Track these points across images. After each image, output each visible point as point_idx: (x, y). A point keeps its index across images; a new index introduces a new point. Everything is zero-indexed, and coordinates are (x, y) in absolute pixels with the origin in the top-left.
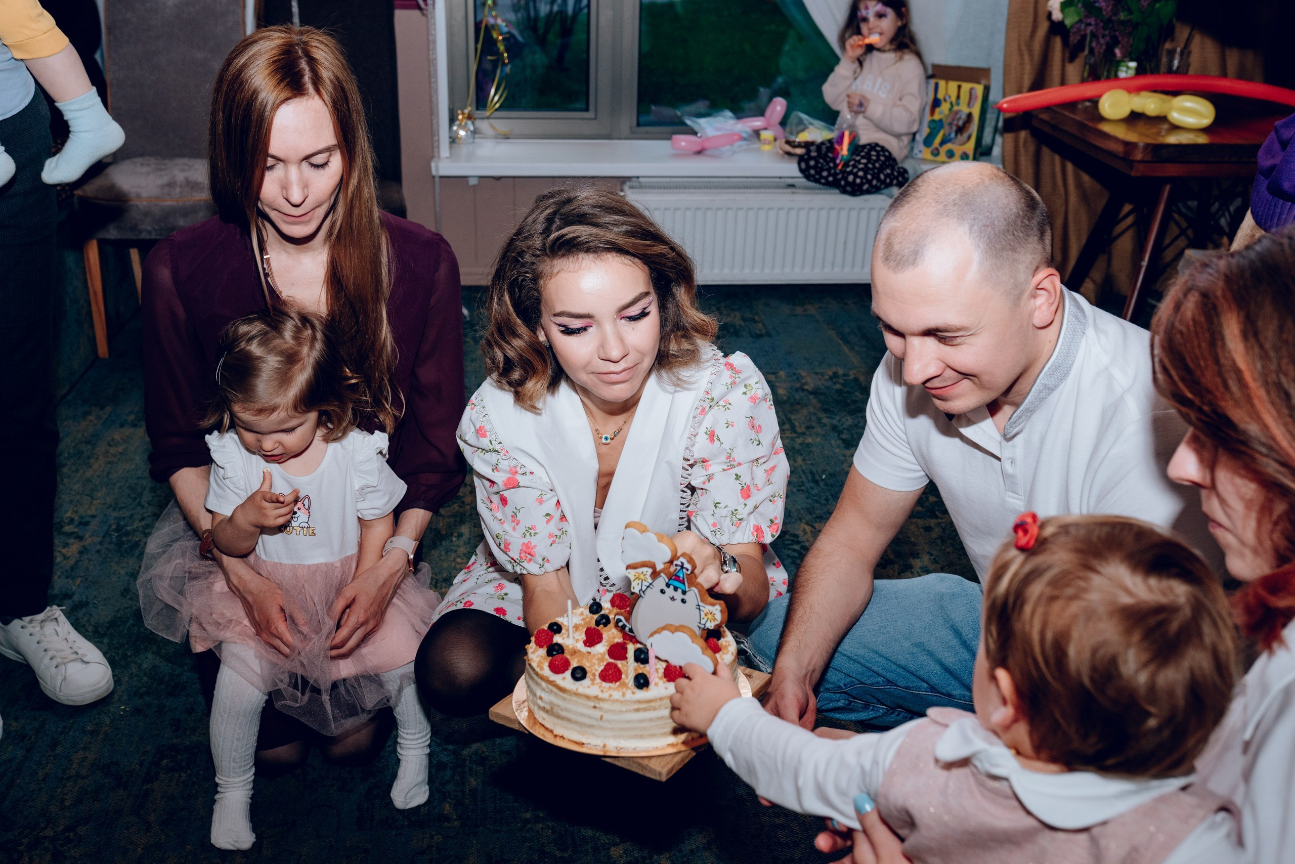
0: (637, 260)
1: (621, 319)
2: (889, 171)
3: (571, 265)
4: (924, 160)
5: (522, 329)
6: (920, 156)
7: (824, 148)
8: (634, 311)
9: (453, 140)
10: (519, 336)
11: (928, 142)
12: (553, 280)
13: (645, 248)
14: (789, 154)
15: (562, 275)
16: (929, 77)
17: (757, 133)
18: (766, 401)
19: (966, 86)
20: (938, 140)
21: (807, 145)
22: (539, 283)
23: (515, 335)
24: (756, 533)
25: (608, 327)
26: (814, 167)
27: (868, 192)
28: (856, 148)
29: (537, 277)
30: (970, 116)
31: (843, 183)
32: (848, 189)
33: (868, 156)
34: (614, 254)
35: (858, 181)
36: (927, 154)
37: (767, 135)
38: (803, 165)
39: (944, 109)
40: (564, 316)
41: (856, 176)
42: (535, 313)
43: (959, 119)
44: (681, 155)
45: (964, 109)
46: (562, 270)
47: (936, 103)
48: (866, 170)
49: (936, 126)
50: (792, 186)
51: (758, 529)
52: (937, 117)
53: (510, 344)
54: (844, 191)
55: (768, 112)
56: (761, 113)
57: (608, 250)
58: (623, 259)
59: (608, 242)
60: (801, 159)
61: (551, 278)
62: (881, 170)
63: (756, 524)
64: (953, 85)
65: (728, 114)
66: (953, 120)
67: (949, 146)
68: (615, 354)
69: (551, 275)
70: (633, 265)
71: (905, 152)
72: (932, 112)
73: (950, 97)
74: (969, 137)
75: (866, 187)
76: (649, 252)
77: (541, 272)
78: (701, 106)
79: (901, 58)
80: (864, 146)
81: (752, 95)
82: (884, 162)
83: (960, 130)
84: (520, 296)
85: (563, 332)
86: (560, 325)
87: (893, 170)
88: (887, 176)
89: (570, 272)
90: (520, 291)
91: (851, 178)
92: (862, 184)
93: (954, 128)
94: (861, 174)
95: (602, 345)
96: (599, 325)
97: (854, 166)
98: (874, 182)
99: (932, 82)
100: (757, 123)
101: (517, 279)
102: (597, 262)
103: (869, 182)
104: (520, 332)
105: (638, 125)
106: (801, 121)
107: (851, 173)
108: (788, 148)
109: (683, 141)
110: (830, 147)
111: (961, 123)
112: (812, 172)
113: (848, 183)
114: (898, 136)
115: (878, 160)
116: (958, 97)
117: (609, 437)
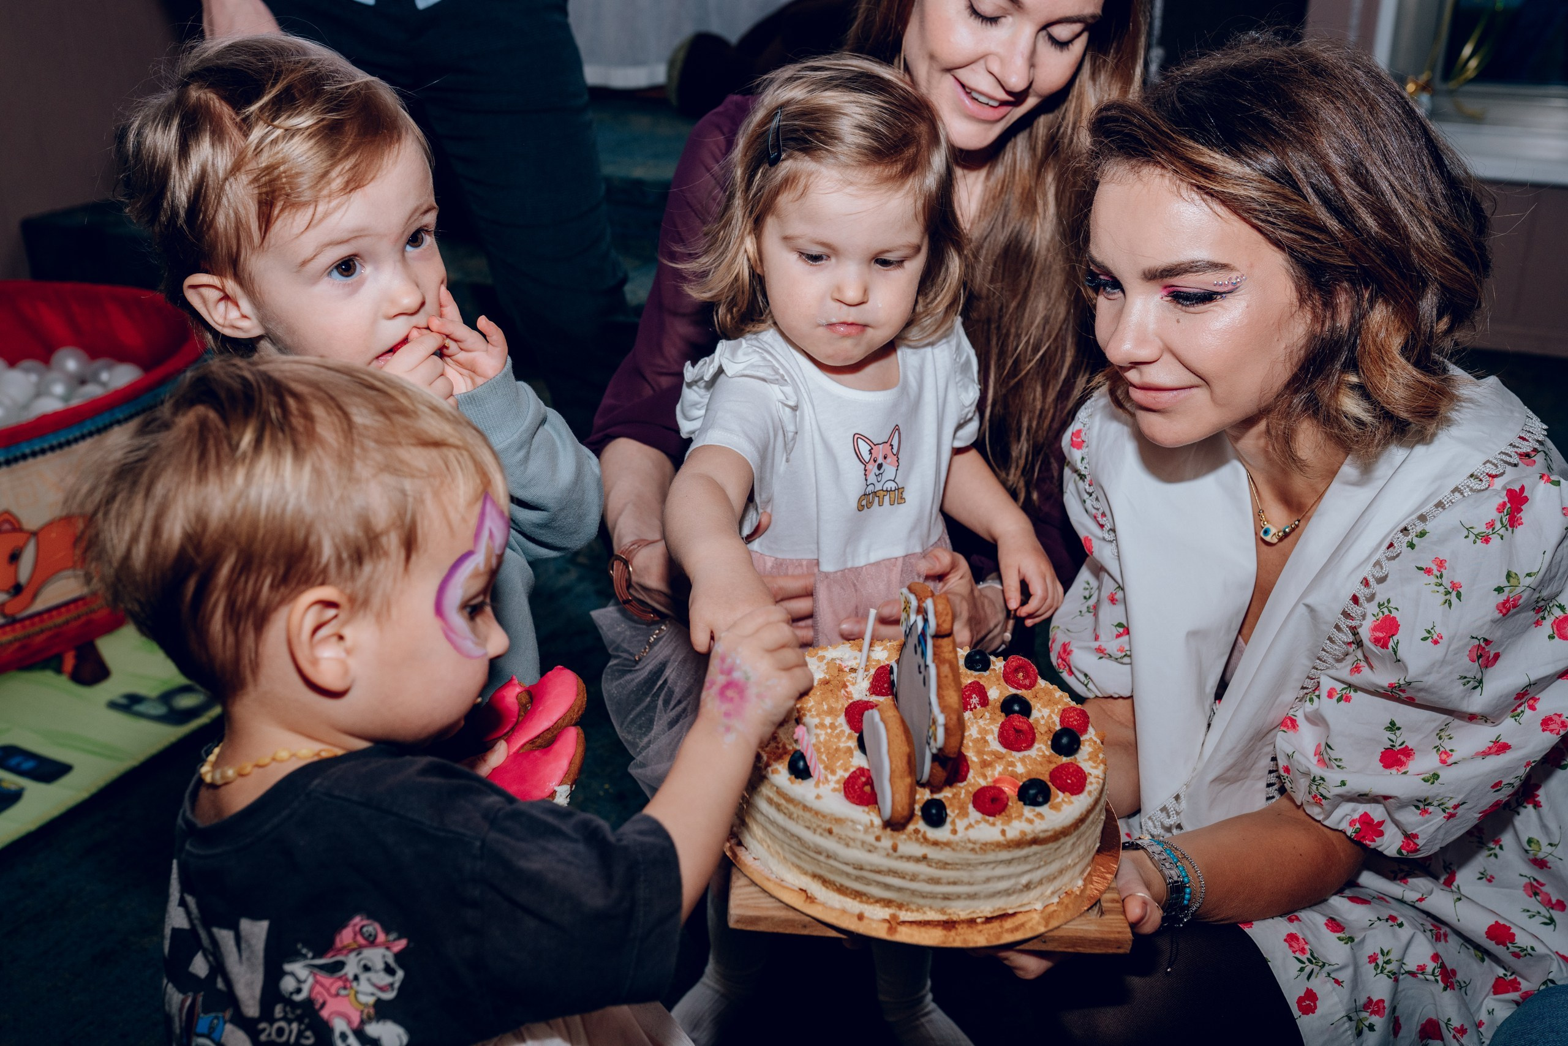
117: (1273, 530)
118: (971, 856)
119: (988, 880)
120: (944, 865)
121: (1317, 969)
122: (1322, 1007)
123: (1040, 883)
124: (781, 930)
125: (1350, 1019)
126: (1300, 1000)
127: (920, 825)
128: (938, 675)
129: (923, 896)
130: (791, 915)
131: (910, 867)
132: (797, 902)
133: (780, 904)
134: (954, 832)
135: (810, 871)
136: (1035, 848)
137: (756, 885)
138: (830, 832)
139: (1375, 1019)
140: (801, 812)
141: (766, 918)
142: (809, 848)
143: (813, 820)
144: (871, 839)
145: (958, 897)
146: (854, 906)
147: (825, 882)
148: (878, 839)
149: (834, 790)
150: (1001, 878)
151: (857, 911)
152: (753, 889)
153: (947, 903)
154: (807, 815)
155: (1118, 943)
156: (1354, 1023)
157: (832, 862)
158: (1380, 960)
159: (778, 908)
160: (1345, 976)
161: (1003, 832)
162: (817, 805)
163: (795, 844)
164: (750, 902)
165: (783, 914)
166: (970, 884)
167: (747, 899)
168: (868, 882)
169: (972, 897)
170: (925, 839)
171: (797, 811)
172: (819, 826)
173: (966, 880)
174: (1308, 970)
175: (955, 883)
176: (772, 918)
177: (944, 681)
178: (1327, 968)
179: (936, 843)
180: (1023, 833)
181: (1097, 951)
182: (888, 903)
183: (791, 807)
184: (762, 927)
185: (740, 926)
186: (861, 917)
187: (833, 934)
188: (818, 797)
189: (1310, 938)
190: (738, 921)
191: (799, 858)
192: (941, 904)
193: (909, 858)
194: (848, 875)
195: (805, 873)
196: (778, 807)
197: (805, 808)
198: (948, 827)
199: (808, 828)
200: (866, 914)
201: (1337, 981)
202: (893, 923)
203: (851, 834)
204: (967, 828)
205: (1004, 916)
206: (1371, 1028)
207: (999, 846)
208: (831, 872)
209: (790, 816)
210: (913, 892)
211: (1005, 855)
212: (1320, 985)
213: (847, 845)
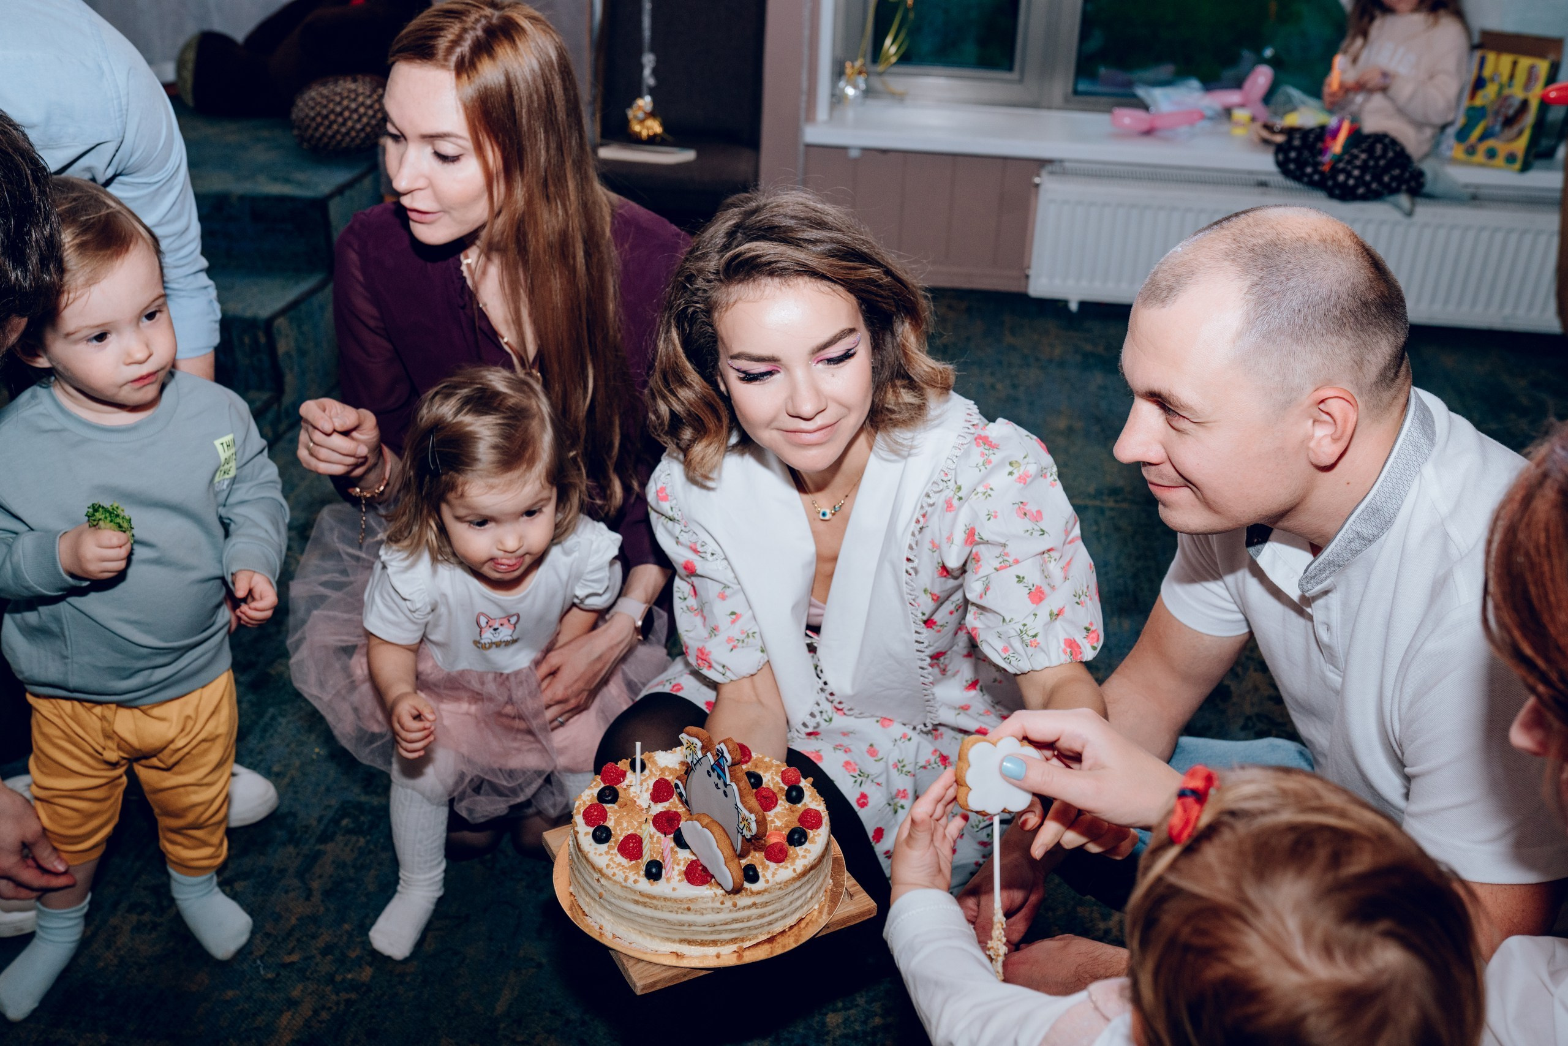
0: (838, 287)
1: (818, 362)
2: (1396, 172)
3: (751, 293)
4: (1453, 161)
5: (693, 376)
6: (1448, 154)
7: (1312, 137)
8: (835, 351)
9: (837, 99)
10: (689, 386)
11: (1462, 135)
12: (729, 313)
13: (848, 271)
14: (1266, 142)
15: (739, 305)
16: (1474, 47)
17: (1228, 112)
18: (1045, 477)
19: (1525, 62)
20: (1477, 133)
21: (1290, 132)
22: (713, 317)
23: (683, 382)
24: (1068, 650)
25: (800, 373)
26: (1296, 161)
27: (1364, 198)
28: (1357, 137)
29: (710, 308)
30: (1525, 104)
31: (1330, 183)
32: (1337, 192)
33: (1370, 151)
34: (806, 278)
35: (1351, 182)
36: (1458, 152)
37: (1241, 115)
38: (1281, 157)
39: (1490, 91)
40: (742, 358)
41: (1349, 175)
42: (712, 355)
43: (1510, 106)
44: (1124, 135)
45: (1517, 93)
46: (740, 299)
47: (1479, 83)
48: (1364, 168)
49: (1475, 115)
50: (1263, 184)
51: (1072, 644)
52: (1479, 102)
53: (676, 396)
54: (1332, 195)
55: (1248, 85)
56: (1238, 84)
57: (799, 273)
58: (819, 285)
59: (799, 264)
60: (1279, 149)
61: (726, 310)
62: (1387, 169)
63: (1067, 637)
64: (1506, 60)
65: (1195, 84)
66: (1501, 107)
67: (1491, 143)
68: (807, 409)
69: (728, 306)
70: (832, 293)
71: (1425, 148)
72: (1473, 95)
73: (1500, 75)
74: (1520, 133)
75: (1361, 191)
76: (853, 277)
77: (716, 302)
78: (1166, 70)
79: (1436, 23)
80: (1368, 136)
81: (1229, 59)
82: (1392, 160)
83: (1509, 122)
84: (690, 333)
85: (742, 379)
86: (738, 370)
87: (1403, 172)
88: (1393, 178)
89: (749, 301)
90: (691, 326)
91: (1341, 178)
92: (1356, 187)
93: (1501, 119)
94: (1356, 173)
95: (792, 398)
96: (788, 370)
97: (1349, 162)
98: (1374, 186)
99: (1478, 54)
100: (1232, 97)
101: (686, 309)
102: (783, 288)
103: (1367, 185)
104: (689, 380)
105: (1076, 92)
106: (1289, 99)
107: (1343, 171)
108: (1265, 134)
109: (1128, 117)
110: (1322, 134)
111: (1511, 112)
112: (1292, 166)
113: (1337, 185)
114: (1419, 125)
115: (1384, 155)
116: (1512, 77)
117: (828, 511)
118: (780, 893)
119: (791, 903)
120: (765, 904)
121: (864, 779)
122: (872, 801)
123: (817, 892)
124: (670, 984)
125: (890, 805)
126: (858, 801)
127: (747, 885)
128: (739, 789)
129: (756, 928)
130: (675, 972)
131: (746, 913)
132: (673, 962)
133: (664, 968)
134: (767, 881)
135: (677, 939)
136: (812, 872)
137: (642, 961)
138: (689, 909)
139: (903, 802)
140: (663, 903)
141: (660, 980)
142: (674, 924)
143: (674, 905)
144: (718, 905)
145: (777, 920)
146: (712, 951)
147: (690, 942)
148: (722, 903)
149: (680, 881)
150: (797, 899)
151: (715, 953)
152: (641, 964)
153: (770, 927)
154: (669, 904)
155: (870, 911)
156: (892, 807)
157: (693, 928)
158: (900, 766)
159: (665, 970)
160: (882, 779)
161: (794, 870)
162: (674, 895)
163: (663, 925)
164: (645, 974)
165: (670, 973)
166: (782, 910)
167: (642, 972)
168: (720, 932)
169: (784, 917)
170: (752, 893)
171: (659, 903)
172: (679, 908)
173: (779, 908)
174: (859, 782)
175: (773, 913)
176: (664, 979)
177: (745, 792)
178: (870, 777)
179: (759, 893)
180: (805, 866)
181: (859, 921)
182: (733, 941)
183: (655, 902)
184: (659, 987)
185: (645, 992)
186: (718, 956)
187: (704, 973)
188: (674, 889)
189: (858, 761)
190: (643, 989)
191: (667, 933)
192: (767, 929)
193: (744, 908)
194: (705, 933)
195: (674, 941)
196: (645, 905)
197: (665, 899)
198: (762, 880)
199: (671, 911)
200: (722, 953)
201: (878, 784)
202: (739, 953)
203: (703, 906)
204: (773, 876)
205: (801, 919)
206: (902, 807)
207: (794, 880)
208: (693, 935)
209: (656, 908)
210: (750, 928)
211: (798, 884)
212: (868, 789)
213: (702, 914)
